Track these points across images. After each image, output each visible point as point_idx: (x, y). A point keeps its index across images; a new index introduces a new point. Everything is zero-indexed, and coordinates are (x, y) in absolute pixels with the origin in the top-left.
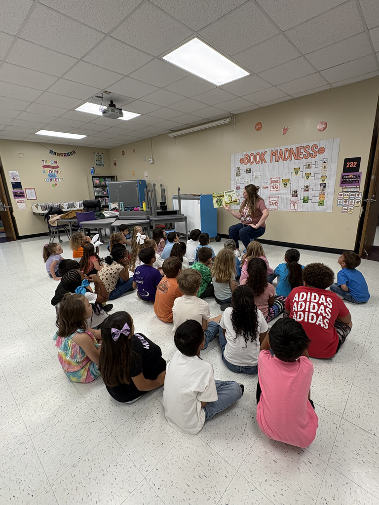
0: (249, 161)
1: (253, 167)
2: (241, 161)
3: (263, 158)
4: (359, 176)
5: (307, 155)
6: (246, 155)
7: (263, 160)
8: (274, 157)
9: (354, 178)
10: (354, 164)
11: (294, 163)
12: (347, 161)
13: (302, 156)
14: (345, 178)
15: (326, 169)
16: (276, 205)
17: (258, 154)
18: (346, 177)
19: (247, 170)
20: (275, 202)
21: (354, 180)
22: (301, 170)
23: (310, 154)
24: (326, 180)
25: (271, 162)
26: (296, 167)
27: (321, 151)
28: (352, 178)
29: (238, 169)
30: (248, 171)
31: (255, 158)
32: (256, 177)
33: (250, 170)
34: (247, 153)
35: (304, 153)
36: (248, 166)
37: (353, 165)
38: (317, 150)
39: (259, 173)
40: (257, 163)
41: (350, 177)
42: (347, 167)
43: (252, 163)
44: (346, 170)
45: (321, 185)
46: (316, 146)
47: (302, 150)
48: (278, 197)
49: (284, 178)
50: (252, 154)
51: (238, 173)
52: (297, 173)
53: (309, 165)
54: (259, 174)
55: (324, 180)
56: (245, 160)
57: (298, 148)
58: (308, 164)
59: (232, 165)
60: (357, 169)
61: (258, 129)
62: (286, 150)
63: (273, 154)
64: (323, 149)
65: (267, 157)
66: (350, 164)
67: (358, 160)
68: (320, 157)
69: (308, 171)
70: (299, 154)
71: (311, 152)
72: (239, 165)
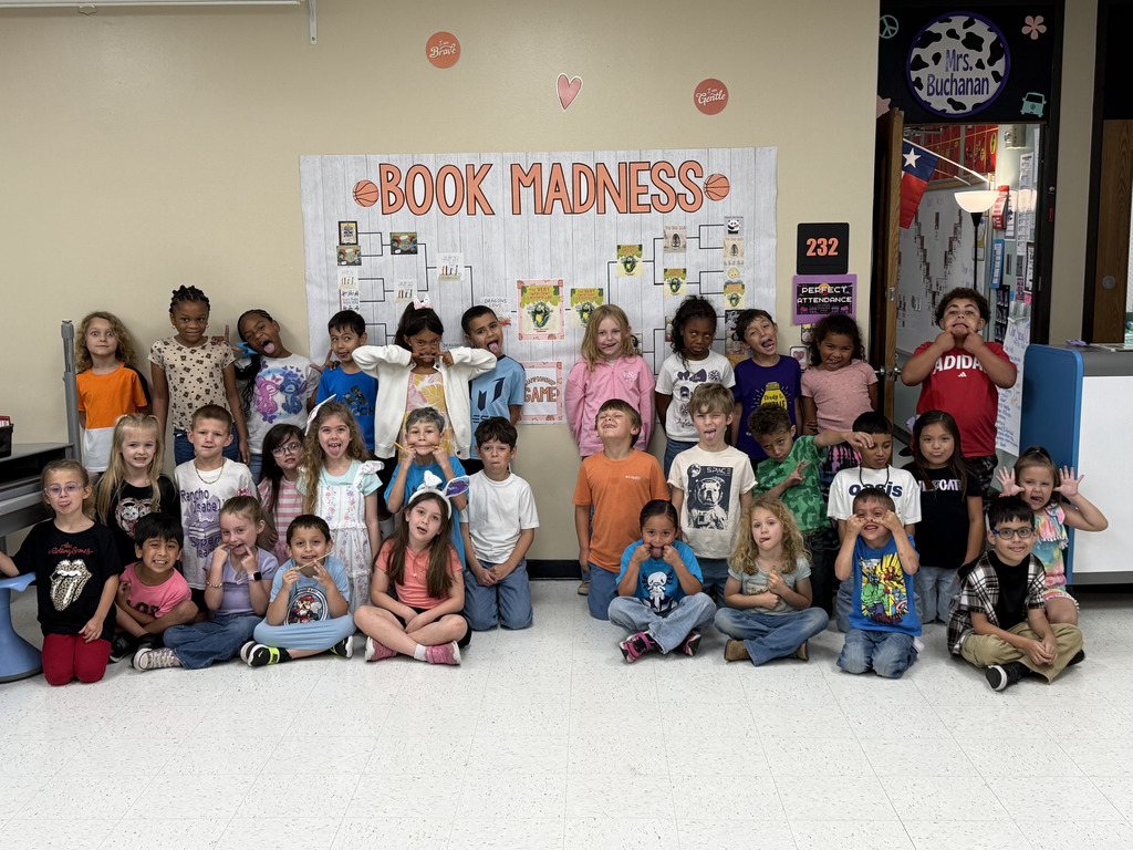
0: (407, 196)
1: (429, 227)
2: (362, 194)
3: (473, 191)
4: (849, 289)
5: (664, 199)
6: (387, 171)
7: (473, 200)
8: (527, 195)
9: (834, 295)
10: (829, 247)
11: (616, 226)
12: (806, 231)
13: (645, 199)
14: (807, 295)
15: (736, 259)
16: (550, 400)
17: (448, 170)
18: (810, 290)
19: (395, 240)
20: (545, 385)
21: (835, 300)
22: (647, 254)
23: (677, 196)
24: (743, 298)
25: (517, 209)
26: (627, 241)
27: (717, 187)
28: (830, 295)
29: (347, 229)
30: (405, 245)
31: (435, 189)
32: (447, 274)
33: (413, 239)
34: (394, 159)
35: (653, 190)
36: (402, 222)
37: (825, 247)
38: (700, 183)
39: (461, 256)
40: (449, 210)
41: (822, 288)
42: (810, 253)
43: (421, 210)
44: (806, 264)
45: (726, 316)
46: (693, 166)
47: (645, 178)
48: (559, 365)
49: (579, 286)
50: (418, 169)
51: (349, 250)
52: (630, 265)
53: (676, 236)
54: (461, 264)
55: (737, 299)
56: (388, 189)
57: (625, 167)
58: (671, 233)
59: (309, 210)
60: (839, 263)
61: (445, 62)
62: (580, 169)
63: (522, 178)
64: (721, 183)
65: (496, 189)
66: (818, 246)
67: (840, 231)
68: (713, 210)
69: (675, 261)
70: (635, 190)
71: (680, 189)
72: (353, 211)
